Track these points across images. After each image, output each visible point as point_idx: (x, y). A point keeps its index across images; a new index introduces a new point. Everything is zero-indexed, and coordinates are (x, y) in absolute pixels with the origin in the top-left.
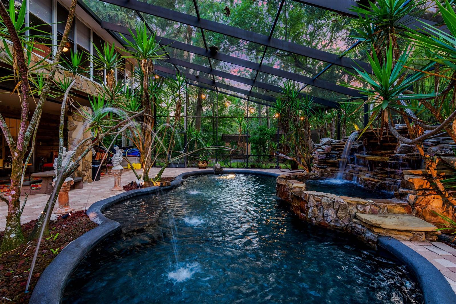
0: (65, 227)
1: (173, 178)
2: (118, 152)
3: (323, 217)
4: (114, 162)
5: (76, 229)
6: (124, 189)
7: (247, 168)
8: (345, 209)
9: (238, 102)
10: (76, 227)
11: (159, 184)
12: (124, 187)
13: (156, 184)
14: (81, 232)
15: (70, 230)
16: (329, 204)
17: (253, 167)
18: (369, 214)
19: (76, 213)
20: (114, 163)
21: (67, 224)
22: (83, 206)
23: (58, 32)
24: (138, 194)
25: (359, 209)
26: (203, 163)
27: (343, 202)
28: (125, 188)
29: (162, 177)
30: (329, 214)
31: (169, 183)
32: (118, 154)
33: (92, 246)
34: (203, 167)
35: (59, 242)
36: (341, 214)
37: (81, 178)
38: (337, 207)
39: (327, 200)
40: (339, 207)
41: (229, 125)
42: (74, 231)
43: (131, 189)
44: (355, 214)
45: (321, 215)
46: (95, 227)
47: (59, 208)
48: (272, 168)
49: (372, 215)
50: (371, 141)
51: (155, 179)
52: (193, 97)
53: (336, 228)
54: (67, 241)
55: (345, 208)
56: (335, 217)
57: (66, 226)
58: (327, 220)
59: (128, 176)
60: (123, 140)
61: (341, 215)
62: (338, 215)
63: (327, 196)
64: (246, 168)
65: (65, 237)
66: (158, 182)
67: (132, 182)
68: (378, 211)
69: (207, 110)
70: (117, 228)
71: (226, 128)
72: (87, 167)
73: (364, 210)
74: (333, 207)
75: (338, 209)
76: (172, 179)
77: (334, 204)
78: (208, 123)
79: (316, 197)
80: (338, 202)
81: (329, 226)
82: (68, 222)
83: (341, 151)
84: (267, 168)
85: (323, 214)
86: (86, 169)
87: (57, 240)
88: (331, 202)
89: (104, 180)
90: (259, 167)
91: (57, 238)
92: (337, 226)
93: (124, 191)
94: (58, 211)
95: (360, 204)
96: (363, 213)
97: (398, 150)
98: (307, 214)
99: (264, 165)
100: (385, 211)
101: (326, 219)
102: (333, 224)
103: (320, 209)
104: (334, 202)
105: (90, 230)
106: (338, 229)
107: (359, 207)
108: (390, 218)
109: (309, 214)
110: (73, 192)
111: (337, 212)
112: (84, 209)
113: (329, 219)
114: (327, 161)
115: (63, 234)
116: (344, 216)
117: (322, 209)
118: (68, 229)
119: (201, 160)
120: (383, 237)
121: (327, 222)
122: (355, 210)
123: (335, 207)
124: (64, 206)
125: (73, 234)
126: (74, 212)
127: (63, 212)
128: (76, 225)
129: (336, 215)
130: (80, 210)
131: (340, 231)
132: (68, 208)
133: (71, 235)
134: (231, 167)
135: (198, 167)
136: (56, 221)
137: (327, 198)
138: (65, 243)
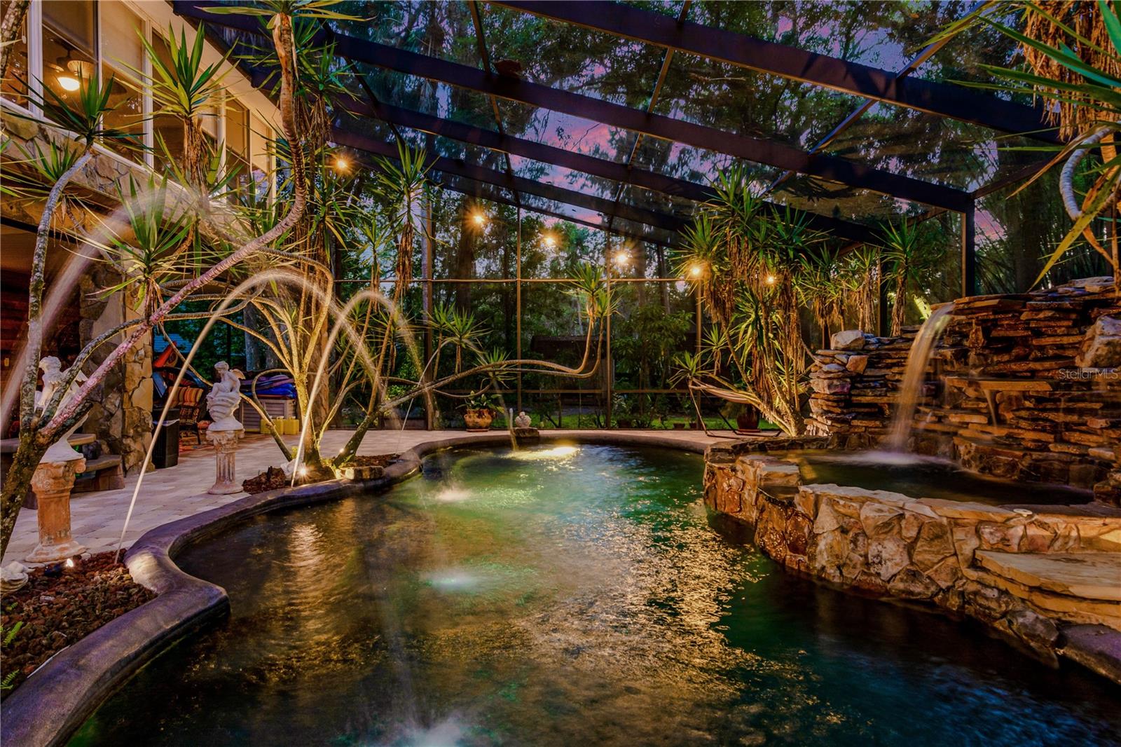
0: (50, 603)
1: (391, 456)
2: (227, 377)
3: (867, 564)
4: (215, 408)
5: (82, 607)
6: (246, 490)
7: (608, 427)
8: (937, 537)
9: (577, 245)
10: (85, 604)
11: (350, 474)
12: (246, 483)
13: (343, 472)
14: (98, 617)
15: (64, 612)
16: (886, 524)
17: (624, 425)
18: (1020, 552)
19: (91, 560)
20: (214, 410)
21: (58, 593)
22: (115, 539)
23: (43, 22)
24: (289, 503)
25: (986, 536)
26: (480, 415)
27: (932, 515)
28: (248, 485)
29: (358, 454)
30: (884, 555)
31: (380, 471)
32: (225, 384)
33: (128, 663)
34: (481, 427)
35: (24, 649)
36: (924, 554)
37: (117, 460)
38: (913, 533)
39: (880, 511)
40: (919, 533)
41: (553, 310)
42: (74, 617)
43: (265, 490)
44: (974, 553)
45: (857, 558)
46: (144, 601)
47: (40, 546)
48: (679, 427)
49: (1029, 557)
50: (994, 334)
51: (337, 462)
52: (447, 230)
53: (908, 598)
54: (49, 647)
55: (939, 533)
56: (906, 562)
57: (51, 599)
58: (878, 574)
59: (260, 453)
60: (248, 356)
61: (927, 556)
62: (916, 558)
63: (877, 497)
64: (602, 428)
65: (45, 634)
66: (347, 466)
67: (271, 469)
68: (1048, 542)
69: (488, 268)
70: (214, 606)
71: (543, 318)
72: (137, 426)
73: (1005, 540)
74: (900, 533)
75: (916, 539)
76: (389, 460)
77: (903, 523)
78: (491, 304)
79: (842, 502)
80: (916, 517)
81: (887, 593)
82: (61, 588)
83: (896, 370)
84: (666, 429)
85: (866, 556)
86: (136, 432)
87: (17, 644)
88: (891, 516)
89: (188, 464)
90: (641, 426)
91: (18, 638)
92: (912, 593)
93: (247, 495)
94: (36, 554)
95: (990, 522)
96: (999, 550)
97: (1089, 356)
98: (812, 558)
99: (656, 423)
100: (1071, 543)
101: (872, 570)
102: (901, 586)
103: (854, 541)
104: (901, 516)
105: (126, 611)
106: (917, 602)
107: (987, 530)
108: (1094, 564)
109: (819, 557)
110: (95, 499)
111: (910, 548)
112: (116, 547)
113: (887, 571)
114: (854, 398)
115: (39, 624)
116: (936, 560)
117: (861, 538)
118: (59, 609)
119: (474, 407)
120: (1077, 625)
121: (878, 581)
122: (974, 543)
123: (904, 533)
124: (55, 539)
125: (71, 624)
126: (86, 556)
127: (52, 556)
128: (85, 598)
129: (910, 556)
130: (110, 549)
131: (922, 609)
132: (67, 545)
133: (64, 628)
134: (559, 427)
135: (465, 427)
136: (23, 583)
137: (877, 506)
138: (39, 654)
